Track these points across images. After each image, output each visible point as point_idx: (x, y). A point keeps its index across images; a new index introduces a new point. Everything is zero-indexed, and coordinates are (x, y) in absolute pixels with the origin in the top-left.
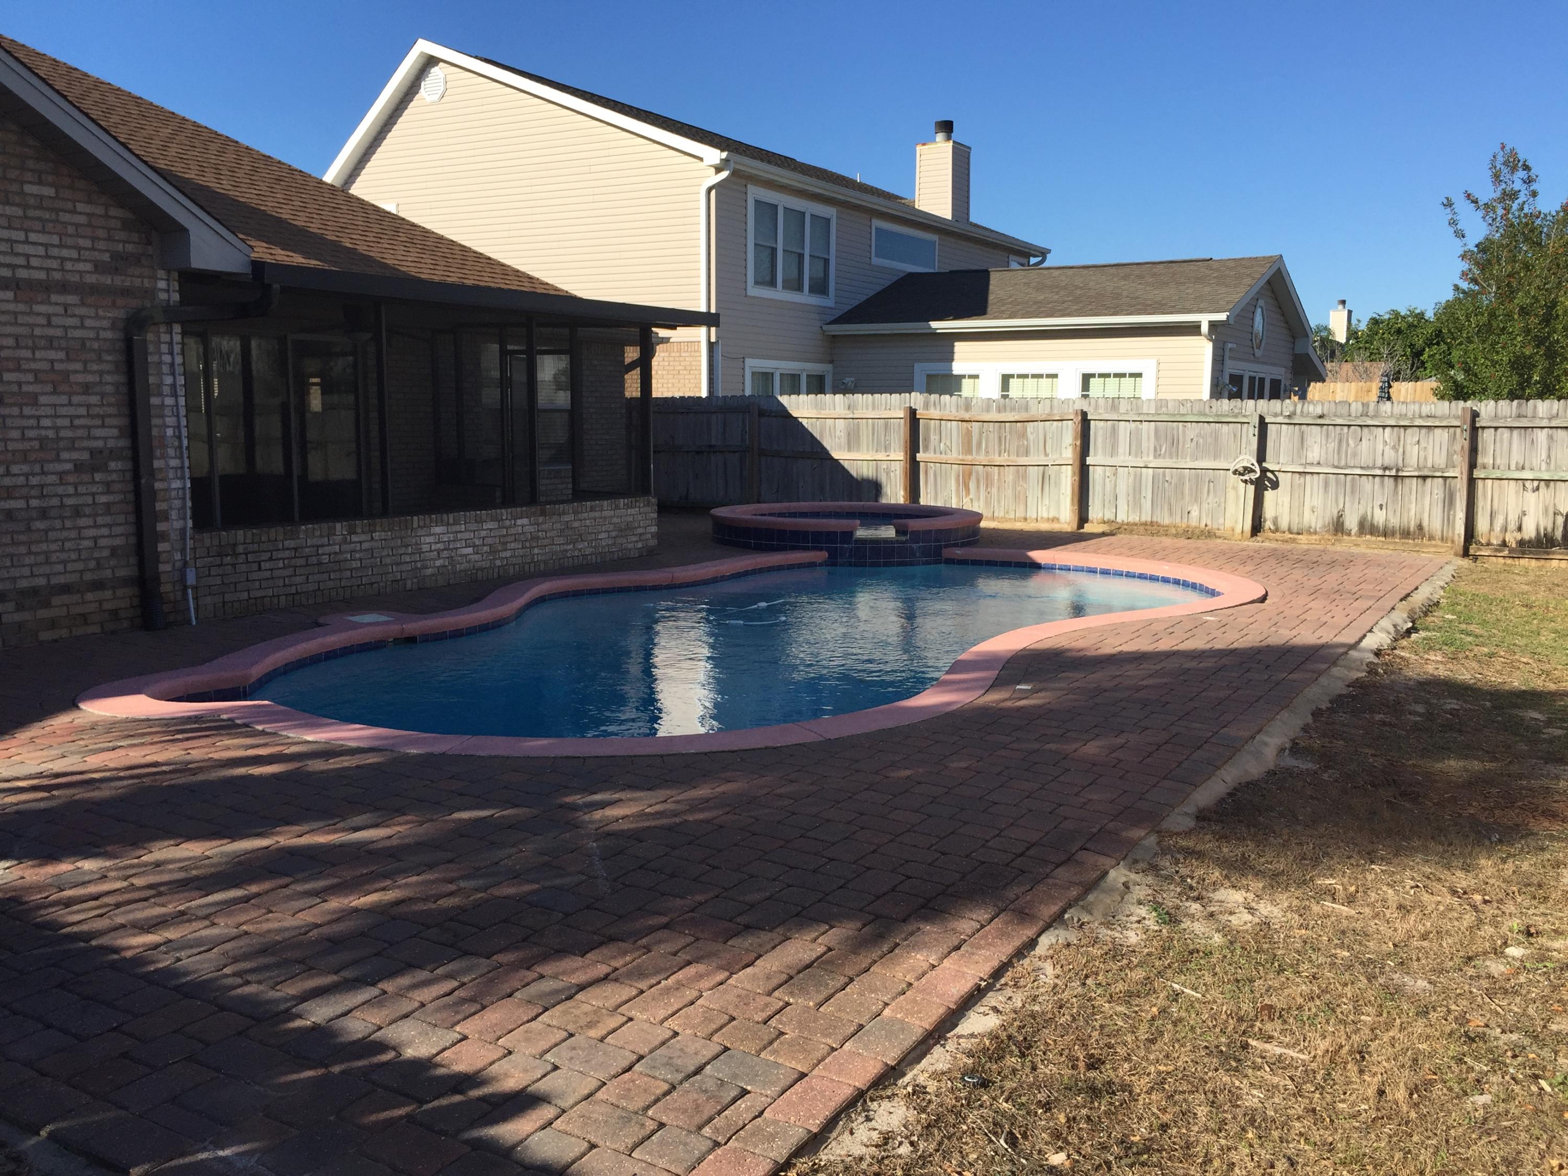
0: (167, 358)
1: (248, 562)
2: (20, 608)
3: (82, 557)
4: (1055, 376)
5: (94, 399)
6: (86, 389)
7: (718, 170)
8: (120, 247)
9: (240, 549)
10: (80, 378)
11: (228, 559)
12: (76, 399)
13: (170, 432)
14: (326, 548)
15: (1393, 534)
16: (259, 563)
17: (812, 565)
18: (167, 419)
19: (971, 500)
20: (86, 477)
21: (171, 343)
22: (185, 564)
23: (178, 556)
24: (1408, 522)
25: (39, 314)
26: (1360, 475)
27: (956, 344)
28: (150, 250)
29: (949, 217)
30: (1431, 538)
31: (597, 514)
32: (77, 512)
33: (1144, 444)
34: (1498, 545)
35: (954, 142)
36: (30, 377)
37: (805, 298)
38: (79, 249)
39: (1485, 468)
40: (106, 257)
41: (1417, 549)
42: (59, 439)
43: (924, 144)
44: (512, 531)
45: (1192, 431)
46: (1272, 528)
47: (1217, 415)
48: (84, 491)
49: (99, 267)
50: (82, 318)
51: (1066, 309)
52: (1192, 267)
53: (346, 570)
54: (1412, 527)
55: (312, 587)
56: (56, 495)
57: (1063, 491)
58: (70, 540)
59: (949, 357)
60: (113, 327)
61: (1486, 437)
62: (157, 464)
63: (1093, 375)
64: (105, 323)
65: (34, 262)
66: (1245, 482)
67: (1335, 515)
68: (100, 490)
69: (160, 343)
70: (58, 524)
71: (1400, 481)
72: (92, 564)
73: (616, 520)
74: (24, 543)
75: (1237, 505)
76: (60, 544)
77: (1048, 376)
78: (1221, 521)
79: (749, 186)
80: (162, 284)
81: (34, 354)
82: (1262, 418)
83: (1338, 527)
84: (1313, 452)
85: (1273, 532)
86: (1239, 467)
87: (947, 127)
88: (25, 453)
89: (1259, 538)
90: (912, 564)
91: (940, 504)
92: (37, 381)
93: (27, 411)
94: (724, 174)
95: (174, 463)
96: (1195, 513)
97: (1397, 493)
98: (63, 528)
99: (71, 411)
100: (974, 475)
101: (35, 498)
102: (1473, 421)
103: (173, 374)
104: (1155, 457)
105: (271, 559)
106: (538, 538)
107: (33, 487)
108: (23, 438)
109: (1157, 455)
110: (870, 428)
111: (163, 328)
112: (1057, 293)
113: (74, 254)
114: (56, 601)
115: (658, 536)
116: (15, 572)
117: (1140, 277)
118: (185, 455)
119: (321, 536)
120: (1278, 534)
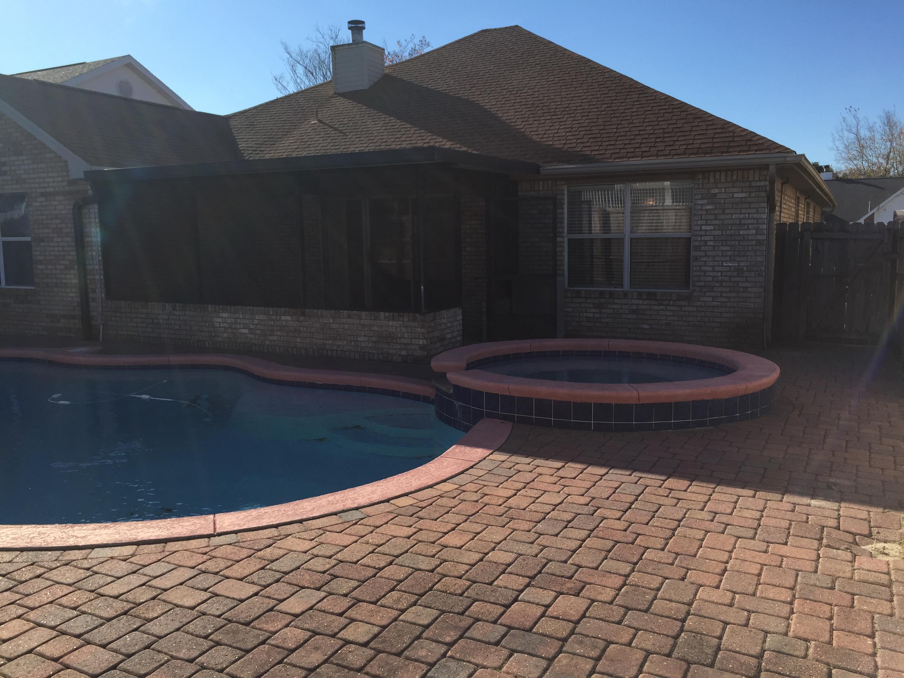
0: (92, 220)
9: (123, 310)
11: (118, 314)
16: (131, 318)
18: (93, 247)
21: (94, 213)
25: (52, 205)
31: (355, 321)
36: (51, 231)
44: (278, 323)
65: (51, 185)
93: (51, 244)
103: (95, 227)
106: (300, 331)
111: (90, 206)
118: (100, 264)
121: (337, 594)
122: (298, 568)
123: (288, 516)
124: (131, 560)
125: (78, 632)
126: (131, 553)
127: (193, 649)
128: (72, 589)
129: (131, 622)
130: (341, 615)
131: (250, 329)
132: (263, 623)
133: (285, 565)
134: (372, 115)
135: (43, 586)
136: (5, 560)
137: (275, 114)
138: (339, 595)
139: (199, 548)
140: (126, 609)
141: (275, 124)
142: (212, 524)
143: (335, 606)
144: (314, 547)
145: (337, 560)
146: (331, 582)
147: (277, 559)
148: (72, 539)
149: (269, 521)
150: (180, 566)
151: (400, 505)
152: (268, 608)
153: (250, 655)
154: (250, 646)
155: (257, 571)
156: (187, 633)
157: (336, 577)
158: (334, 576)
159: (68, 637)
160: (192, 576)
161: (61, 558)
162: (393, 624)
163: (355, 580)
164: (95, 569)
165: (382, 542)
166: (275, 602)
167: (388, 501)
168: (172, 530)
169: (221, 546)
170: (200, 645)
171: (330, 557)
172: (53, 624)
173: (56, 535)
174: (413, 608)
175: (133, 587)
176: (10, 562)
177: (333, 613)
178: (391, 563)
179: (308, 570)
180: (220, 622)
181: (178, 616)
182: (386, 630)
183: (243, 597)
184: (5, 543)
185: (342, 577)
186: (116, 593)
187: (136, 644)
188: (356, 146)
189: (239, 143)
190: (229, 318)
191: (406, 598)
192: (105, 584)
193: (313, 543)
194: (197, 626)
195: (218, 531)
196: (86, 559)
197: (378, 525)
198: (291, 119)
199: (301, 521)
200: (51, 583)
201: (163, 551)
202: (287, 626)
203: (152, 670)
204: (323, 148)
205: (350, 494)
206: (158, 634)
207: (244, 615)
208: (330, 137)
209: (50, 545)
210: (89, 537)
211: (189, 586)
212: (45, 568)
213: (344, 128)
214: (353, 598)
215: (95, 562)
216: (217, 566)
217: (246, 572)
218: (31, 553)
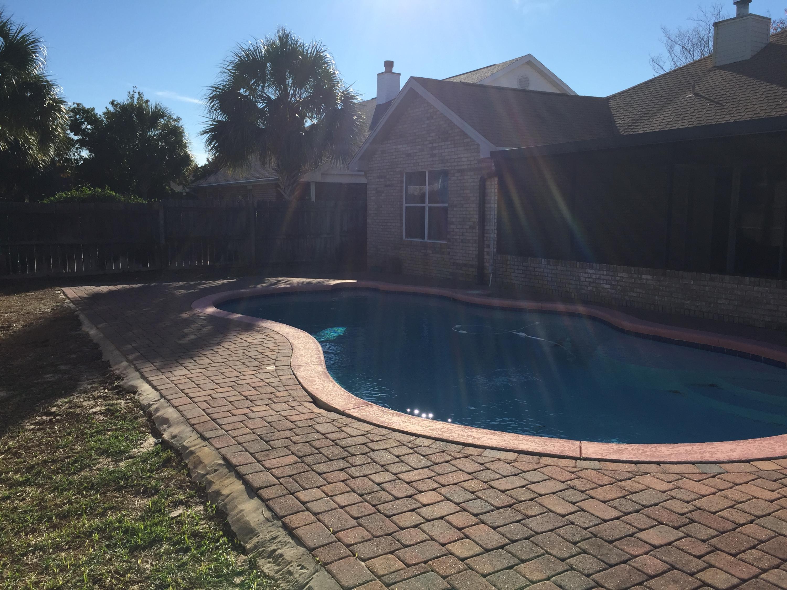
1: (510, 268)
3: (469, 256)
9: (509, 263)
11: (504, 266)
13: (492, 216)
14: (538, 269)
16: (514, 269)
18: (491, 212)
21: (494, 185)
23: (491, 261)
32: (469, 241)
53: (545, 281)
80: (493, 164)
95: (492, 228)
98: (466, 246)
105: (518, 269)
106: (659, 290)
111: (492, 180)
116: (456, 258)
119: (536, 263)
121: (694, 538)
122: (657, 505)
123: (647, 456)
124: (514, 464)
125: (476, 511)
126: (514, 458)
127: (563, 550)
128: (471, 477)
129: (514, 515)
130: (699, 557)
131: (611, 284)
132: (624, 545)
133: (644, 498)
134: (752, 84)
135: (450, 470)
136: (425, 445)
137: (653, 91)
138: (697, 539)
139: (568, 467)
140: (510, 503)
141: (651, 101)
142: (578, 449)
143: (693, 548)
144: (672, 490)
145: (694, 506)
146: (690, 525)
147: (636, 492)
148: (470, 438)
149: (629, 457)
150: (552, 478)
151: (762, 468)
152: (628, 533)
153: (613, 570)
154: (613, 562)
155: (618, 498)
156: (559, 535)
157: (694, 521)
158: (692, 520)
159: (468, 514)
160: (563, 489)
161: (463, 451)
162: (754, 580)
163: (714, 529)
164: (487, 465)
165: (741, 500)
166: (635, 530)
167: (749, 461)
168: (546, 447)
169: (586, 469)
170: (570, 549)
171: (688, 502)
172: (457, 501)
173: (459, 432)
174: (776, 570)
175: (515, 487)
176: (428, 447)
177: (690, 554)
178: (751, 522)
179: (666, 509)
180: (586, 534)
181: (551, 519)
182: (746, 583)
183: (606, 518)
184: (425, 432)
185: (700, 523)
186: (502, 488)
187: (519, 534)
188: (732, 115)
189: (616, 120)
190: (594, 274)
191: (767, 559)
192: (494, 479)
193: (671, 486)
194: (567, 531)
195: (584, 456)
196: (480, 456)
197: (738, 482)
198: (668, 95)
199: (659, 463)
200: (456, 469)
201: (539, 463)
202: (647, 553)
203: (531, 558)
204: (697, 120)
205: (708, 448)
206: (535, 530)
207: (607, 533)
208: (705, 108)
209: (456, 440)
210: (483, 439)
211: (560, 497)
212: (452, 456)
213: (721, 99)
214: (712, 546)
215: (487, 460)
216: (583, 485)
217: (609, 497)
218: (442, 443)
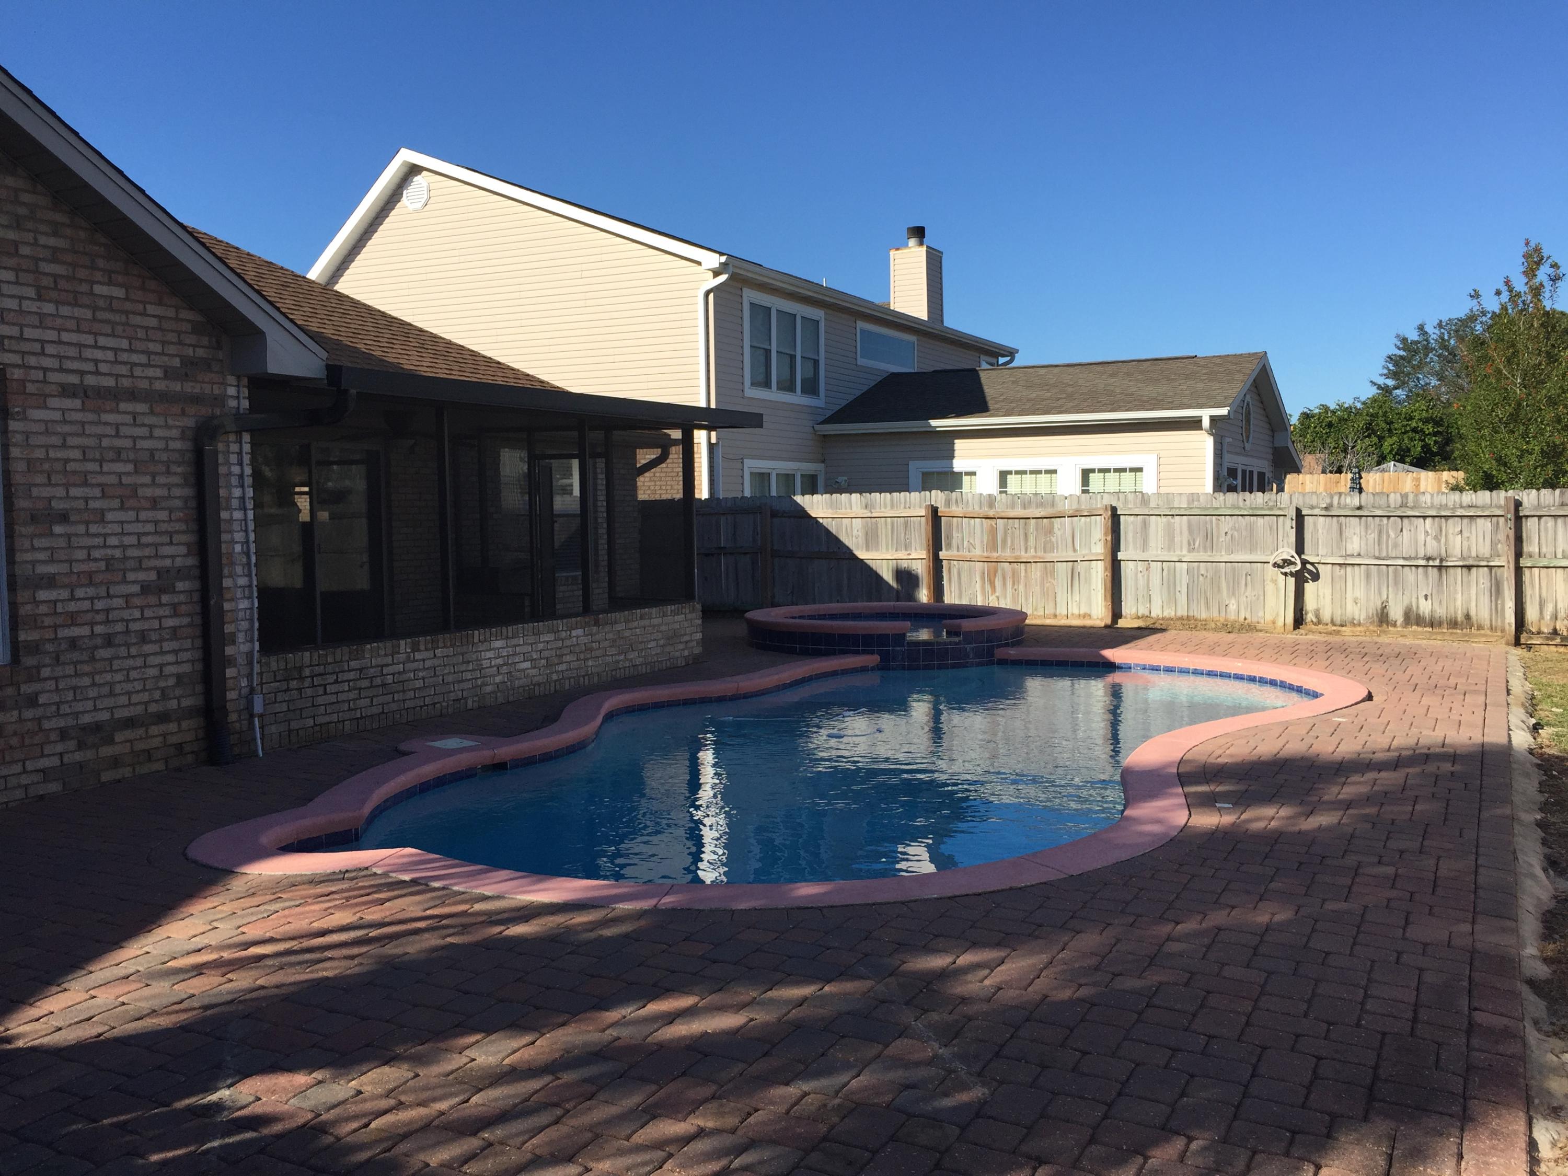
0: (236, 470)
1: (314, 686)
2: (81, 746)
3: (147, 688)
4: (1054, 472)
5: (162, 515)
6: (154, 503)
7: (716, 273)
8: (190, 351)
9: (307, 672)
10: (149, 492)
11: (294, 684)
12: (143, 515)
13: (238, 548)
14: (390, 667)
15: (1440, 624)
16: (325, 686)
17: (864, 669)
18: (236, 535)
19: (998, 598)
20: (152, 600)
21: (240, 454)
22: (252, 691)
23: (244, 683)
24: (1456, 613)
25: (106, 424)
26: (1403, 566)
27: (956, 441)
28: (221, 355)
29: (925, 317)
30: (1480, 627)
31: (646, 622)
32: (143, 637)
33: (1177, 539)
34: (1549, 633)
35: (927, 247)
36: (97, 492)
37: (797, 399)
38: (149, 353)
39: (1531, 556)
40: (176, 362)
41: (1466, 639)
42: (125, 558)
43: (897, 249)
44: (568, 643)
45: (1226, 524)
46: (1315, 620)
47: (1251, 508)
48: (152, 615)
49: (168, 373)
50: (151, 427)
51: (1061, 406)
52: (1179, 364)
53: (409, 690)
54: (1460, 617)
55: (375, 710)
56: (122, 620)
57: (1093, 587)
58: (135, 668)
59: (950, 455)
60: (183, 438)
61: (1530, 526)
62: (227, 583)
63: (1093, 471)
64: (175, 433)
65: (103, 368)
66: (1285, 574)
67: (1379, 606)
68: (167, 613)
69: (228, 452)
70: (123, 651)
71: (1444, 571)
72: (157, 695)
73: (663, 628)
74: (87, 674)
75: (1278, 597)
76: (125, 673)
77: (1047, 472)
78: (1261, 614)
79: (744, 289)
80: (232, 391)
81: (101, 466)
82: (1298, 511)
83: (1383, 618)
84: (1352, 542)
85: (1315, 624)
86: (1279, 560)
87: (919, 233)
88: (90, 575)
89: (1301, 631)
90: (965, 666)
91: (965, 601)
92: (104, 496)
93: (94, 529)
94: (723, 278)
95: (242, 581)
96: (1233, 607)
97: (1442, 583)
98: (129, 656)
99: (139, 528)
100: (1000, 572)
101: (100, 623)
102: (1517, 511)
103: (242, 486)
104: (1189, 551)
105: (336, 682)
106: (591, 650)
107: (98, 612)
108: (89, 558)
109: (1191, 549)
110: (889, 527)
111: (232, 437)
112: (1048, 391)
113: (143, 359)
114: (119, 737)
115: (704, 642)
116: (79, 707)
117: (1129, 374)
118: (254, 573)
119: (386, 655)
120: (1320, 626)
131: (532, 660)
190: (504, 648)
